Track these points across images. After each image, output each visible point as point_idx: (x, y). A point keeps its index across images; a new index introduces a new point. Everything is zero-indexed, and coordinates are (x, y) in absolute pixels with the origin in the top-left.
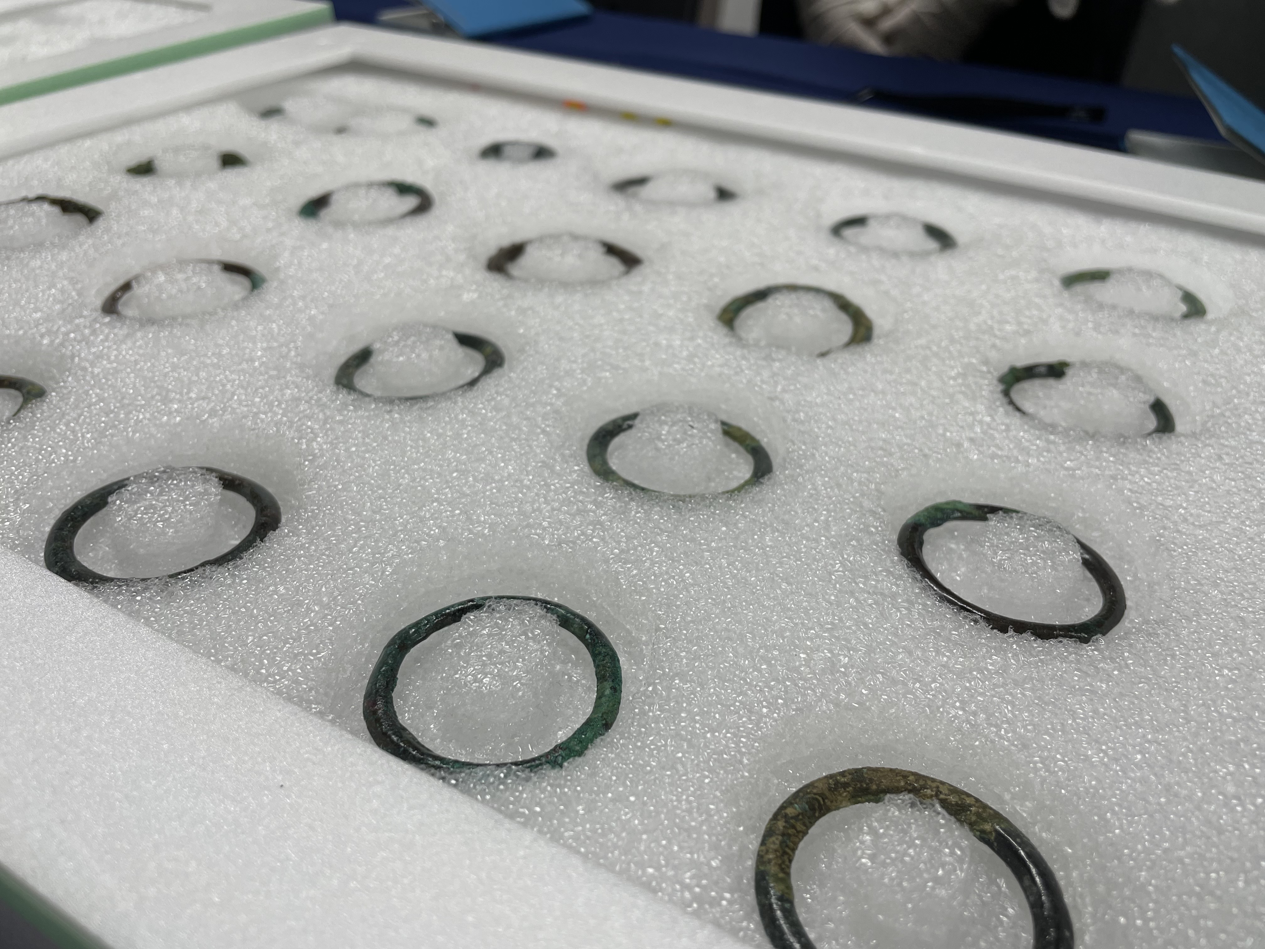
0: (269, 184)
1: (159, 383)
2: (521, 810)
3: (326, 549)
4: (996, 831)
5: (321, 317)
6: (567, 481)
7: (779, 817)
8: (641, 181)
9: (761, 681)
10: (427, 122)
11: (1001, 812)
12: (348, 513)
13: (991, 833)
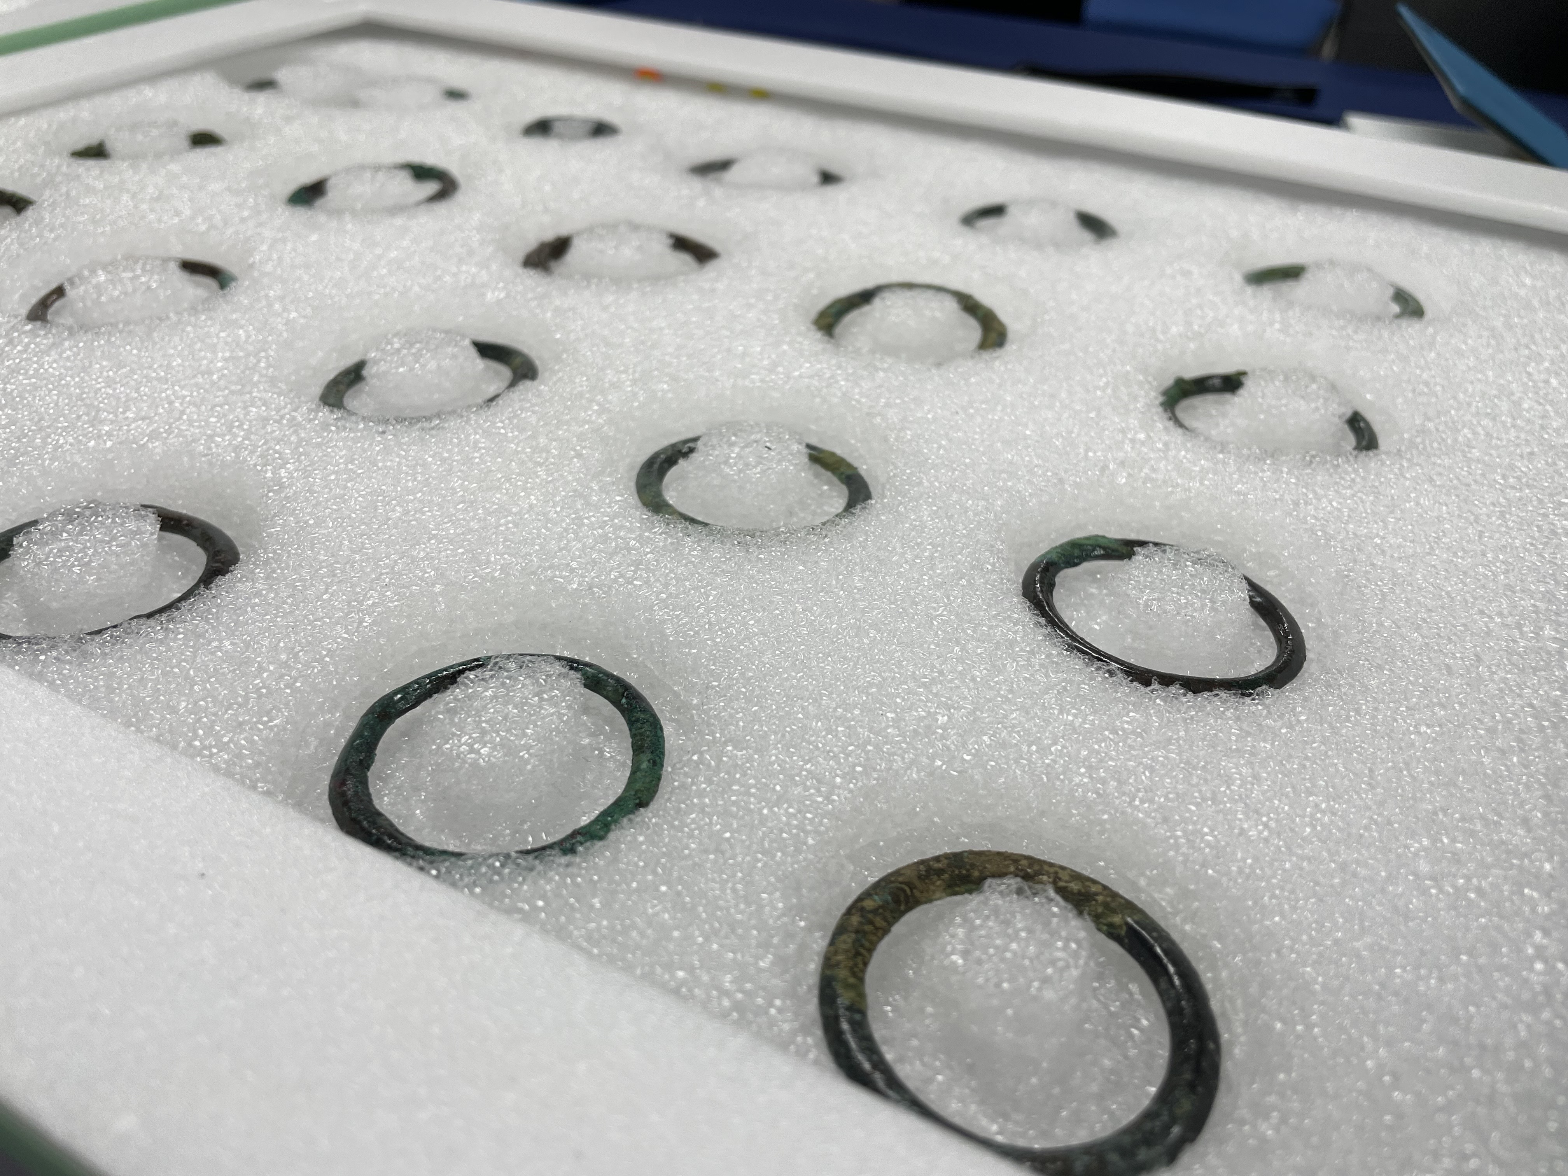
0: (247, 165)
1: (88, 401)
2: (520, 905)
3: (289, 597)
4: (1127, 924)
5: (302, 321)
6: (604, 514)
7: (853, 911)
8: (723, 165)
9: (836, 746)
10: (455, 95)
11: (1136, 902)
12: (319, 553)
13: (1120, 926)
